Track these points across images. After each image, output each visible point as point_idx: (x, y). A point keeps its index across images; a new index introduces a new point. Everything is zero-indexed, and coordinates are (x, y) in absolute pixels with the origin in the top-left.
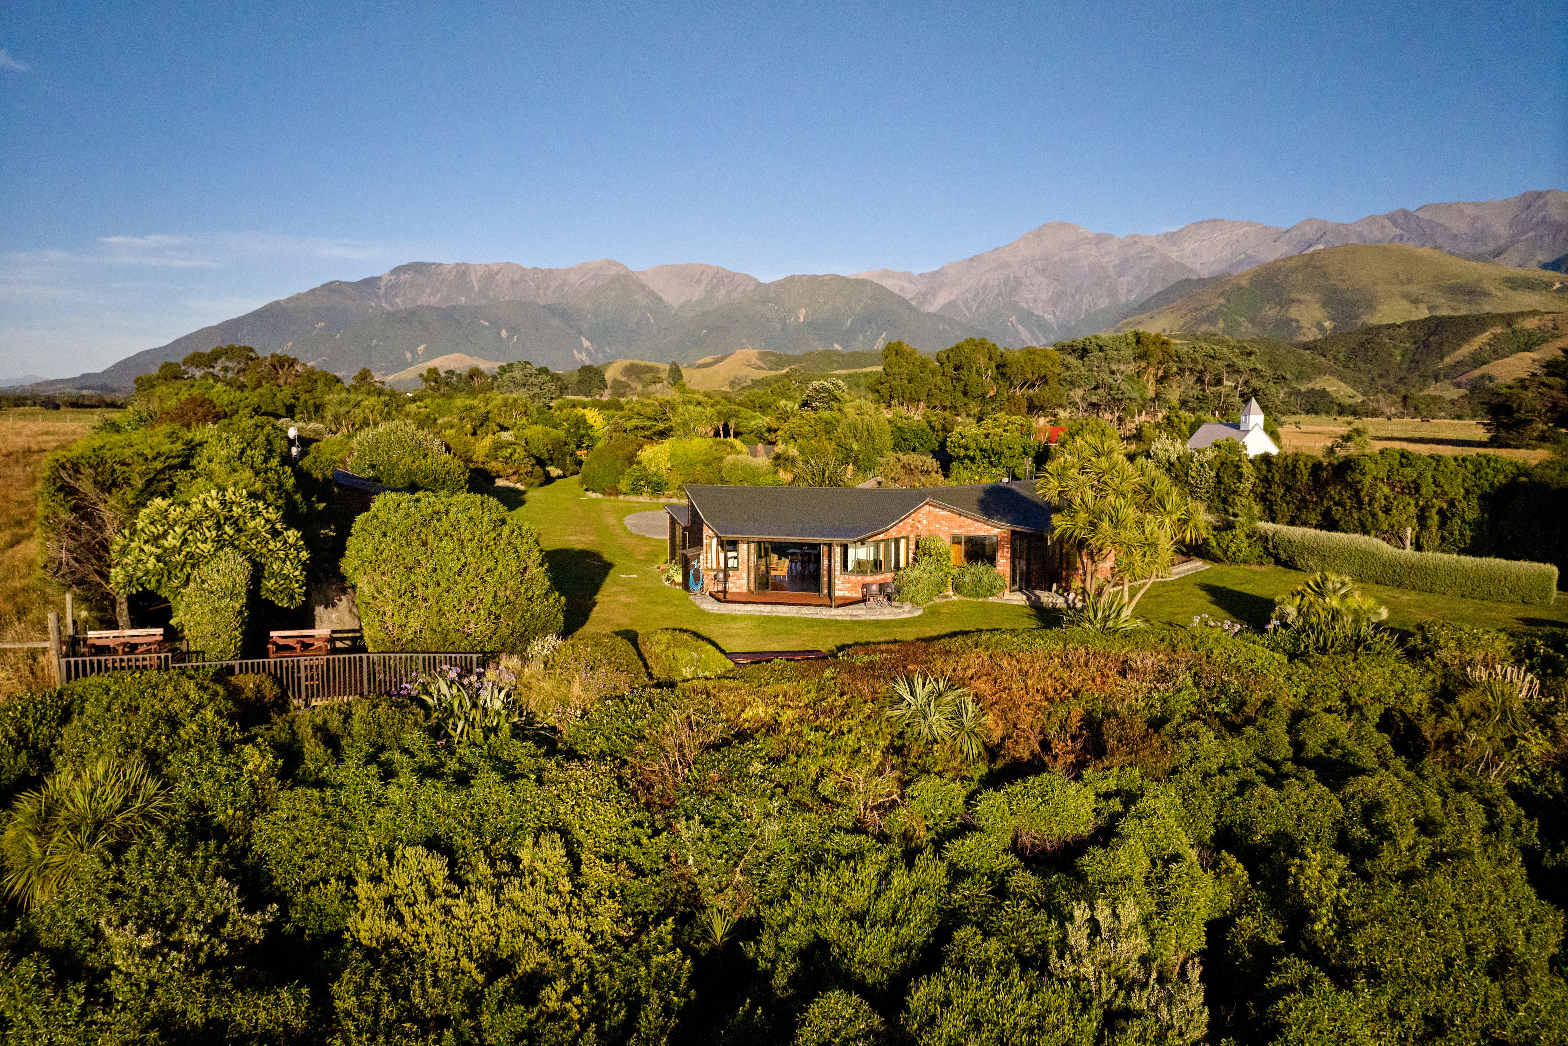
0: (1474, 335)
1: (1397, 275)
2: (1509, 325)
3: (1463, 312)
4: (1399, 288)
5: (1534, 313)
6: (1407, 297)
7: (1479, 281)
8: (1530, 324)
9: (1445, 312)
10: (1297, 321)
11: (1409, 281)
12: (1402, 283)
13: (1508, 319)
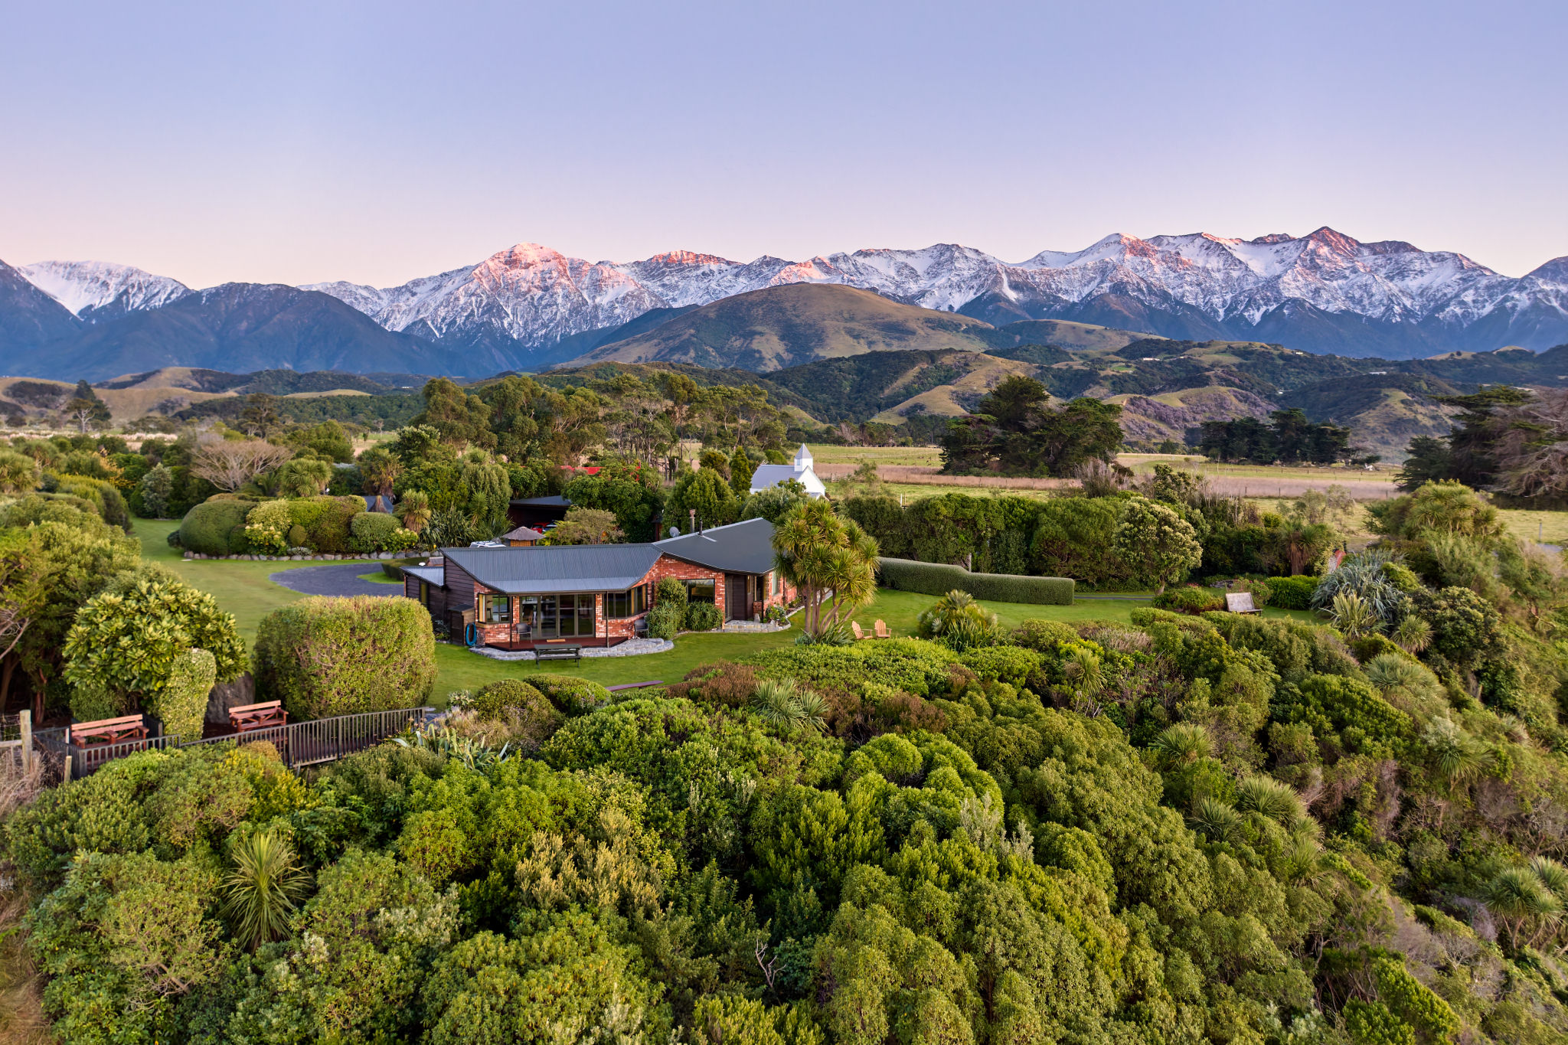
0: (905, 369)
1: (841, 313)
2: (933, 362)
3: (895, 349)
4: (843, 324)
5: (950, 351)
6: (850, 332)
7: (906, 321)
8: (948, 360)
9: (881, 348)
10: (759, 352)
11: (852, 319)
12: (846, 320)
13: (932, 356)
